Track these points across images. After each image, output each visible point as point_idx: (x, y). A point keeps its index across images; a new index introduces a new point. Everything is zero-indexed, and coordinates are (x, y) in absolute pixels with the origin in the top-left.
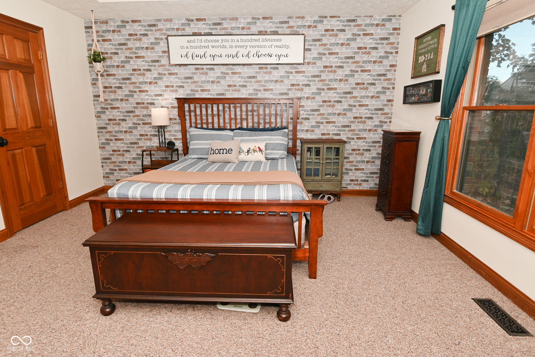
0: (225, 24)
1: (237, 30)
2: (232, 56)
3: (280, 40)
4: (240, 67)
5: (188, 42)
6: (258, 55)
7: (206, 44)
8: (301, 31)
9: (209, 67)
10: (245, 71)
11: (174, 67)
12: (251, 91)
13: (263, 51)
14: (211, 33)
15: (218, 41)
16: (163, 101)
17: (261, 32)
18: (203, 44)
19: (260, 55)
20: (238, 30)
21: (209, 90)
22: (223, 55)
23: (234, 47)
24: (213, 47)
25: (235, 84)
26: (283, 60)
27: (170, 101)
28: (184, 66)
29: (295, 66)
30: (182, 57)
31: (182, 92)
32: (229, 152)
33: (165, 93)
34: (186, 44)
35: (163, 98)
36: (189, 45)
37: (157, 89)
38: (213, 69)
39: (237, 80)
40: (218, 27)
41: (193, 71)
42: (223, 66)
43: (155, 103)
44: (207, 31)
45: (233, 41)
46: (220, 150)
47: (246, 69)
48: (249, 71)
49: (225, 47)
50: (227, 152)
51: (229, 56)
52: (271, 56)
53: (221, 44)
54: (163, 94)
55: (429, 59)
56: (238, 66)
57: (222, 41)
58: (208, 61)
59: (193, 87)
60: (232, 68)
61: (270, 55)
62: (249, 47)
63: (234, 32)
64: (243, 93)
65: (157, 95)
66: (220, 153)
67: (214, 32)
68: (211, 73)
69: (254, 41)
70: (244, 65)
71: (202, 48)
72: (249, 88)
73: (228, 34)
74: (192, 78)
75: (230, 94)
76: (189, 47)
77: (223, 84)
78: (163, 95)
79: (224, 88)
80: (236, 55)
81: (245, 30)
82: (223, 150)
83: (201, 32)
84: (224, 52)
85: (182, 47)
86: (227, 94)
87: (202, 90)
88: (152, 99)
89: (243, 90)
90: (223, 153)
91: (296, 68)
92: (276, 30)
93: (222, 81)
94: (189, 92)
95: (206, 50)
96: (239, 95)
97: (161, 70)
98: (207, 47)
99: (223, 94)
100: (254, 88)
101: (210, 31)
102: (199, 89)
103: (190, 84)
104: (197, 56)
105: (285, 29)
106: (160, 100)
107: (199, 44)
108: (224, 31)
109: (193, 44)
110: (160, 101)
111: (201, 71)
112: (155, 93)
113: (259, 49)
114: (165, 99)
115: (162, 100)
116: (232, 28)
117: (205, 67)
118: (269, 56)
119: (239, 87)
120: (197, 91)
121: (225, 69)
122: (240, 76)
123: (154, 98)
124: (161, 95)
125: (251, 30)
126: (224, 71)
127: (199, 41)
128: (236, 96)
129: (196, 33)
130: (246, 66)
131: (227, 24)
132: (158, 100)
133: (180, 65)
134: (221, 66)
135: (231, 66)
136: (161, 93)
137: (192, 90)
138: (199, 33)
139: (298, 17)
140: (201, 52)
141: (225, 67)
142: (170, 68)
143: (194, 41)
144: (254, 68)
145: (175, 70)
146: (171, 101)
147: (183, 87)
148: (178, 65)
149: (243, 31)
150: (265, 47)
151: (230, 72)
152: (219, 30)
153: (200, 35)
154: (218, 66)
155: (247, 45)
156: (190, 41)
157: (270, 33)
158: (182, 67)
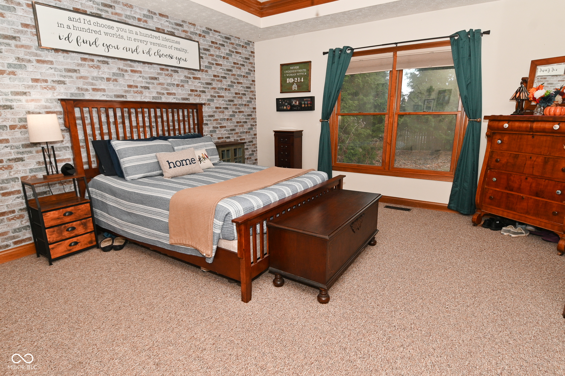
0: (117, 8)
1: (132, 20)
2: (131, 50)
3: (179, 43)
4: (140, 65)
5: (70, 19)
6: (159, 55)
7: (97, 29)
8: (194, 37)
9: (101, 59)
10: (146, 70)
11: (46, 52)
12: (155, 95)
13: (164, 51)
14: (101, 15)
15: (112, 28)
16: (29, 103)
17: (159, 29)
18: (92, 27)
19: (161, 55)
20: (134, 20)
21: (104, 90)
22: (121, 47)
23: (133, 40)
24: (106, 34)
25: (137, 85)
26: (183, 64)
27: (43, 103)
28: (63, 53)
29: (192, 71)
30: (60, 39)
31: (62, 90)
32: (193, 162)
33: (32, 91)
34: (66, 22)
35: (28, 98)
36: (71, 23)
37: (16, 82)
38: (107, 63)
39: (137, 79)
40: (109, 10)
41: (78, 62)
42: (120, 61)
43: (14, 107)
44: (95, 11)
45: (131, 32)
46: (182, 161)
47: (146, 68)
48: (150, 71)
49: (122, 37)
50: (191, 163)
51: (128, 49)
52: (172, 58)
53: (117, 32)
54: (29, 92)
55: (299, 81)
56: (137, 64)
57: (118, 29)
58: (101, 51)
59: (80, 83)
60: (131, 65)
61: (171, 56)
62: (149, 43)
63: (130, 21)
64: (146, 96)
65: (17, 94)
66: (183, 165)
67: (104, 15)
68: (104, 68)
69: (154, 38)
70: (144, 63)
71: (91, 31)
72: (152, 90)
73: (122, 21)
74: (78, 71)
75: (132, 97)
76: (72, 27)
77: (122, 84)
78: (28, 94)
79: (124, 89)
80: (136, 50)
81: (141, 23)
82: (186, 161)
83: (87, 10)
84: (122, 43)
85: (60, 25)
86: (128, 96)
87: (94, 90)
88: (7, 100)
89: (146, 92)
90: (187, 164)
91: (193, 74)
92: (173, 31)
93: (120, 79)
94: (74, 91)
95: (97, 36)
96: (142, 98)
97: (21, 53)
98: (99, 32)
99: (123, 96)
100: (157, 91)
101: (99, 12)
102: (90, 87)
103: (75, 79)
104: (85, 42)
105: (180, 32)
106: (24, 101)
107: (86, 26)
108: (116, 16)
109: (77, 24)
110: (24, 103)
111: (91, 63)
112: (13, 90)
113: (160, 48)
114: (32, 100)
115: (27, 101)
116: (127, 16)
117: (96, 58)
118: (170, 58)
119: (141, 88)
120: (87, 90)
121: (122, 65)
122: (141, 75)
123: (10, 97)
124: (25, 93)
125: (148, 24)
126: (121, 67)
127: (86, 22)
128: (138, 99)
129: (79, 9)
130: (146, 65)
131: (121, 9)
132: (20, 100)
133: (57, 50)
134: (116, 60)
135: (129, 62)
136: (25, 91)
137: (78, 88)
138: (83, 10)
139: (191, 24)
140: (91, 37)
141: (122, 62)
142: (39, 52)
143: (79, 20)
144: (155, 68)
145: (50, 56)
146: (45, 104)
147: (64, 83)
148: (53, 49)
149: (139, 22)
150: (165, 46)
151: (129, 69)
152: (110, 15)
153: (85, 13)
154: (113, 60)
155: (147, 41)
156: (72, 19)
157: (167, 32)
158: (60, 53)
